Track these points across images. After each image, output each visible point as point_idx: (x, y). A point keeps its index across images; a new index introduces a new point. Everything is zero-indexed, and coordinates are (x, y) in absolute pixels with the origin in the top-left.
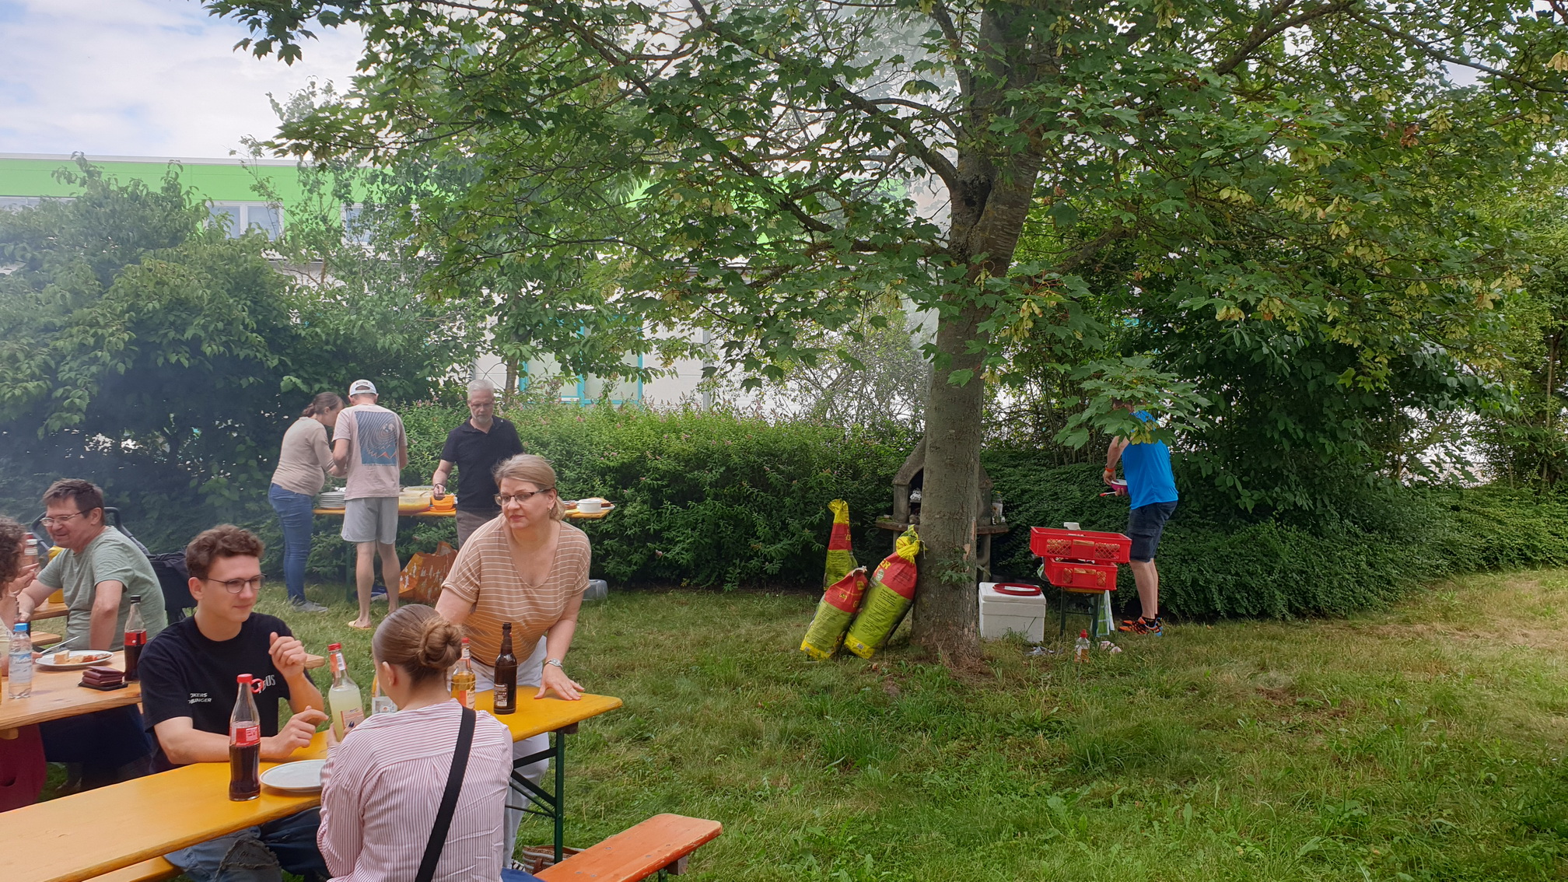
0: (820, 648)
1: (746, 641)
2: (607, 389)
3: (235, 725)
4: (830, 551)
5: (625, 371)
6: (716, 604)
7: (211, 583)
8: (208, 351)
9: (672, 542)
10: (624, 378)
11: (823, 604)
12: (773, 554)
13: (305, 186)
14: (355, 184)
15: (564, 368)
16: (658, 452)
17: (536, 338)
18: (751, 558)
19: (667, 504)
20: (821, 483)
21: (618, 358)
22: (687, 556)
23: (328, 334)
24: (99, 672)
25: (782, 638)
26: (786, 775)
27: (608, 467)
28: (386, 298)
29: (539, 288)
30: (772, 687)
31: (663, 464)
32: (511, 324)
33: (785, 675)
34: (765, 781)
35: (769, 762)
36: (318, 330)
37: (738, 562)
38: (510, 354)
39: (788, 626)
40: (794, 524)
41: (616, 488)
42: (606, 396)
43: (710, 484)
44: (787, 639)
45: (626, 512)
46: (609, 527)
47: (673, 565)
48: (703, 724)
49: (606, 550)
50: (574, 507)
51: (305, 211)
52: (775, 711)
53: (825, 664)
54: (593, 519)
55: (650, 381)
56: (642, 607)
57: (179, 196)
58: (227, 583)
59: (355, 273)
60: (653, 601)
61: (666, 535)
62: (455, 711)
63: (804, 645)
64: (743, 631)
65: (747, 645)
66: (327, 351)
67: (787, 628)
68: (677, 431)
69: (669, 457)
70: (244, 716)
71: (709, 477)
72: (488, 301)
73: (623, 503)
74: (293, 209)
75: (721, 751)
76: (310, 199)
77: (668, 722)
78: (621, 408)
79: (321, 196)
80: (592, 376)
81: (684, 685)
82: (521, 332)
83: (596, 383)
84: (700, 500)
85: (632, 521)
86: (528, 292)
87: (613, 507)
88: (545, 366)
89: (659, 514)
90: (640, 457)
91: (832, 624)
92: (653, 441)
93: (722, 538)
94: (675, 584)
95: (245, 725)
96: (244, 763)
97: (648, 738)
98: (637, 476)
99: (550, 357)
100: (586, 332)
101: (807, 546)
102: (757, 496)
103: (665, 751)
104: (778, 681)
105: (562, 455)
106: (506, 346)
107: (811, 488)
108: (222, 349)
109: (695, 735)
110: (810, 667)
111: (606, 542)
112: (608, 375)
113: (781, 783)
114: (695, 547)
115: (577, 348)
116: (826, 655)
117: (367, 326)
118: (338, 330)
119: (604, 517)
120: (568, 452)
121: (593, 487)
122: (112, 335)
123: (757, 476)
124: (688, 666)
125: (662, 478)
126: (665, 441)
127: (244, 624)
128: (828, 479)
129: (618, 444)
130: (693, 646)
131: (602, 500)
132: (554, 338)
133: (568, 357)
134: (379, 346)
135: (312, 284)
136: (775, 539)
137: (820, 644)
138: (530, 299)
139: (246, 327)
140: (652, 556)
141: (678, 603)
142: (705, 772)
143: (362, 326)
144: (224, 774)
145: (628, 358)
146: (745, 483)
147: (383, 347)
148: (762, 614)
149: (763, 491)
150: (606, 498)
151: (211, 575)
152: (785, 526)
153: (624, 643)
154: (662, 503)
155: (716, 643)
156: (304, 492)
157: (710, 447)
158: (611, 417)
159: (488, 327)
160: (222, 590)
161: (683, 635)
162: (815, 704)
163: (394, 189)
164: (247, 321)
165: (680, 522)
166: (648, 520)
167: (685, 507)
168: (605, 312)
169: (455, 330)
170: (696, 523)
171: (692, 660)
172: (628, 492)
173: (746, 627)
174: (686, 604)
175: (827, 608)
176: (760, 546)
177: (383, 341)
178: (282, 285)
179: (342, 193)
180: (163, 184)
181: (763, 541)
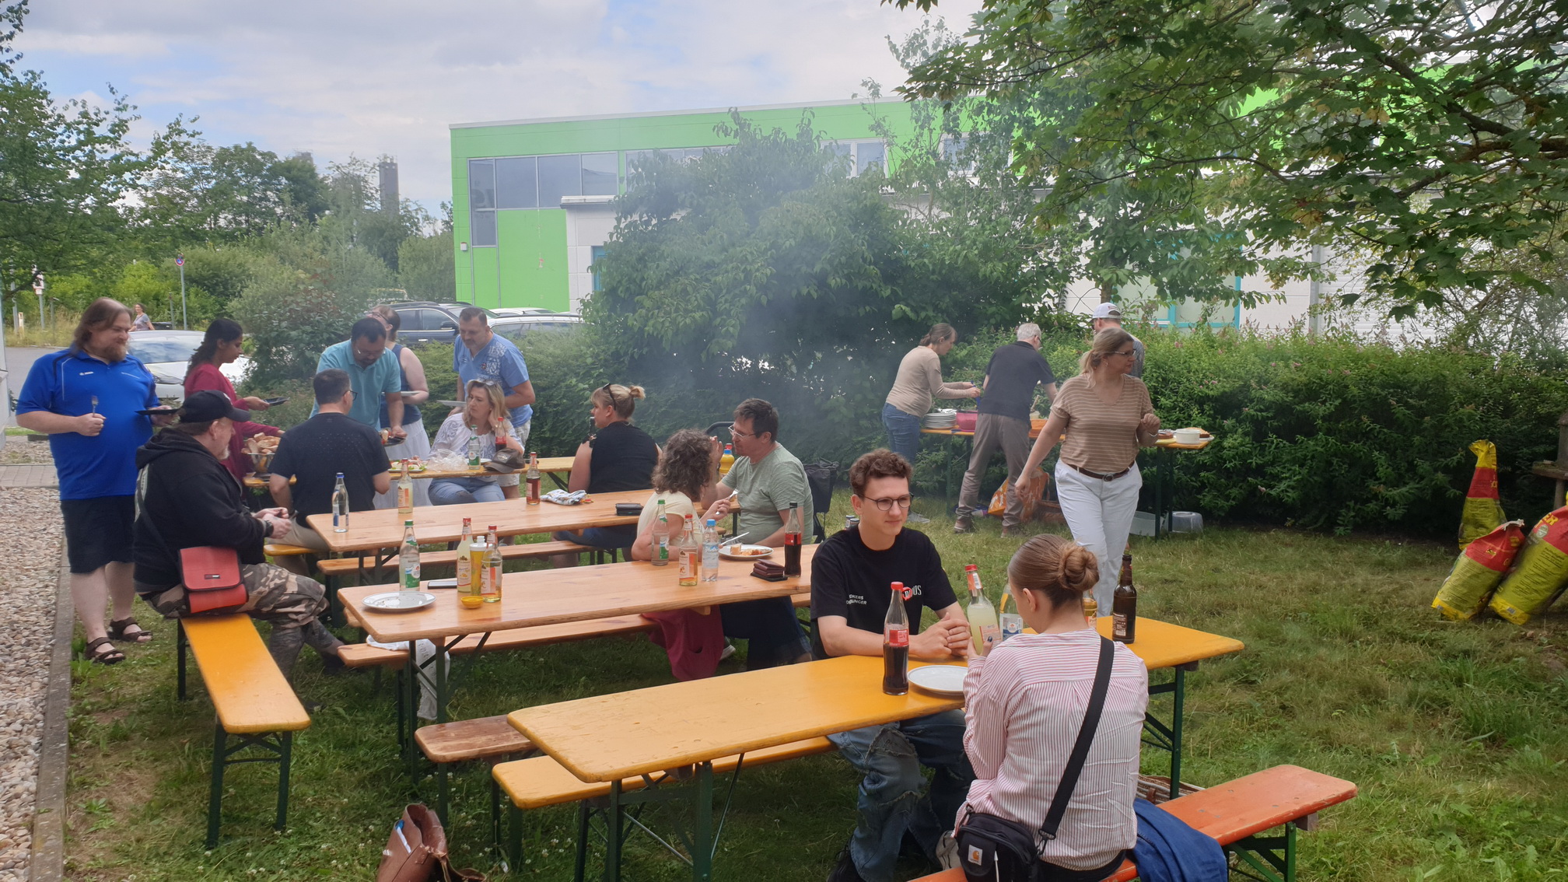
0: (1457, 607)
1: (1363, 591)
2: (1207, 313)
3: (889, 627)
4: (1469, 499)
5: (1227, 295)
6: (1327, 547)
7: (867, 500)
8: (833, 283)
9: (1277, 478)
10: (1224, 302)
11: (1463, 560)
12: (1397, 498)
13: (917, 122)
14: (963, 116)
15: (1161, 292)
16: (1263, 382)
17: (1131, 261)
18: (1368, 500)
19: (1273, 437)
20: (1461, 421)
21: (1220, 281)
22: (1292, 494)
23: (934, 264)
24: (766, 565)
25: (1407, 592)
26: (1418, 742)
27: (1207, 396)
28: (988, 227)
29: (1137, 209)
30: (1397, 644)
31: (1269, 394)
32: (1108, 247)
33: (1413, 633)
34: (1394, 745)
35: (1396, 726)
36: (926, 261)
37: (1352, 504)
38: (1106, 279)
39: (1414, 579)
40: (1423, 466)
41: (1214, 419)
42: (1206, 320)
43: (1324, 418)
44: (1415, 591)
45: (1226, 444)
46: (1207, 459)
47: (1277, 503)
48: (1316, 676)
49: (1203, 483)
50: (1171, 437)
51: (916, 146)
52: (1402, 671)
53: (1464, 625)
54: (1189, 449)
55: (1254, 306)
56: (1242, 545)
57: (811, 141)
58: (877, 501)
59: (960, 204)
60: (1253, 539)
61: (1269, 470)
62: (1094, 640)
63: (1438, 602)
64: (1359, 580)
65: (1365, 597)
66: (933, 281)
67: (1414, 583)
68: (1285, 359)
69: (1276, 386)
70: (896, 619)
71: (1321, 410)
72: (1085, 225)
73: (1222, 434)
74: (906, 145)
75: (1337, 706)
76: (921, 135)
77: (1277, 667)
78: (1224, 333)
79: (931, 131)
80: (1190, 300)
81: (1293, 632)
82: (1117, 255)
83: (1192, 308)
84: (1311, 433)
85: (1231, 453)
86: (1126, 213)
87: (1212, 438)
88: (1140, 290)
89: (1263, 448)
90: (1244, 386)
91: (1474, 582)
92: (1258, 369)
93: (1335, 477)
94: (1278, 523)
95: (896, 627)
96: (896, 661)
97: (1254, 682)
98: (1239, 406)
99: (1146, 280)
100: (1186, 253)
101: (1438, 491)
102: (1379, 433)
103: (1276, 699)
104: (1403, 639)
105: (1158, 382)
106: (1103, 271)
107: (1447, 426)
108: (844, 281)
109: (1308, 686)
110: (1444, 628)
111: (1202, 474)
112: (1209, 299)
113: (1413, 750)
114: (1302, 484)
115: (1175, 271)
116: (1464, 616)
117: (970, 255)
118: (943, 260)
119: (1201, 449)
120: (1164, 379)
121: (1190, 416)
122: (758, 270)
123: (1380, 410)
124: (1295, 611)
125: (1267, 409)
126: (1271, 369)
127: (897, 537)
128: (1470, 417)
129: (1219, 372)
130: (1301, 590)
131: (1199, 431)
132: (1151, 260)
133: (1165, 280)
134: (980, 275)
135: (920, 217)
136: (1398, 482)
137: (1459, 602)
138: (1128, 221)
139: (864, 260)
140: (1254, 490)
141: (1282, 543)
142: (1322, 725)
143: (966, 256)
144: (878, 669)
145: (1229, 280)
146: (1364, 418)
147: (985, 275)
148: (1381, 563)
149: (1386, 427)
150: (1204, 428)
151: (867, 493)
152: (1412, 467)
153: (1222, 579)
154: (1267, 436)
155: (1327, 589)
156: (915, 413)
157: (1324, 377)
158: (1210, 342)
159: (1084, 251)
160: (874, 507)
161: (1289, 577)
162: (1452, 668)
163: (997, 118)
164: (866, 254)
165: (1285, 457)
166: (1250, 453)
167: (1293, 441)
168: (1209, 231)
169: (1051, 256)
170: (1305, 459)
171: (1301, 605)
172: (1228, 423)
173: (1361, 576)
174: (1291, 546)
175: (1469, 563)
176: (1382, 489)
177: (985, 269)
178: (895, 220)
179: (951, 127)
180: (798, 131)
181: (1384, 483)
